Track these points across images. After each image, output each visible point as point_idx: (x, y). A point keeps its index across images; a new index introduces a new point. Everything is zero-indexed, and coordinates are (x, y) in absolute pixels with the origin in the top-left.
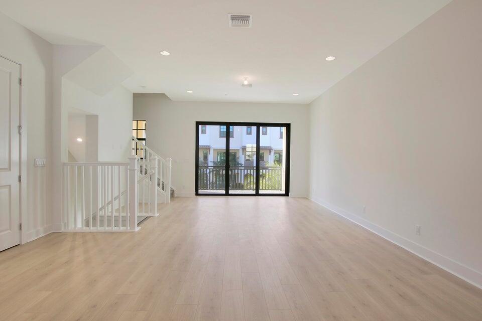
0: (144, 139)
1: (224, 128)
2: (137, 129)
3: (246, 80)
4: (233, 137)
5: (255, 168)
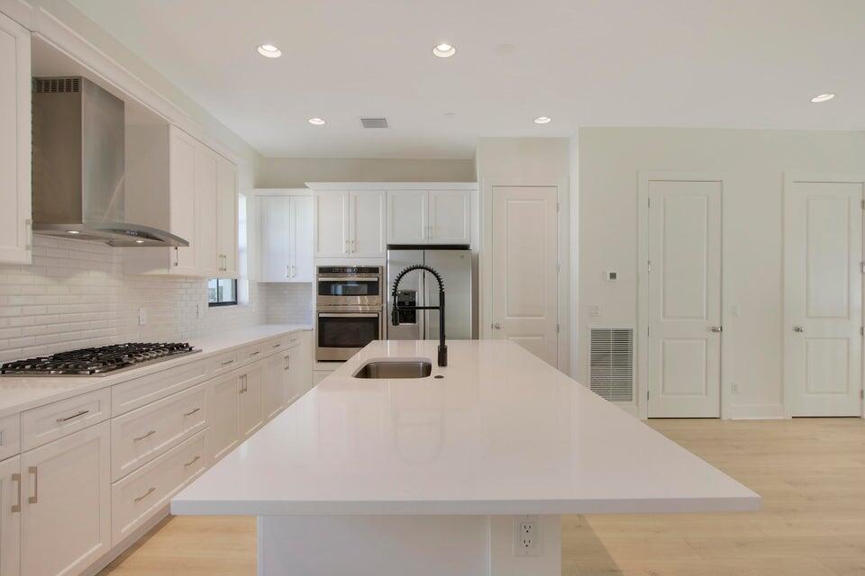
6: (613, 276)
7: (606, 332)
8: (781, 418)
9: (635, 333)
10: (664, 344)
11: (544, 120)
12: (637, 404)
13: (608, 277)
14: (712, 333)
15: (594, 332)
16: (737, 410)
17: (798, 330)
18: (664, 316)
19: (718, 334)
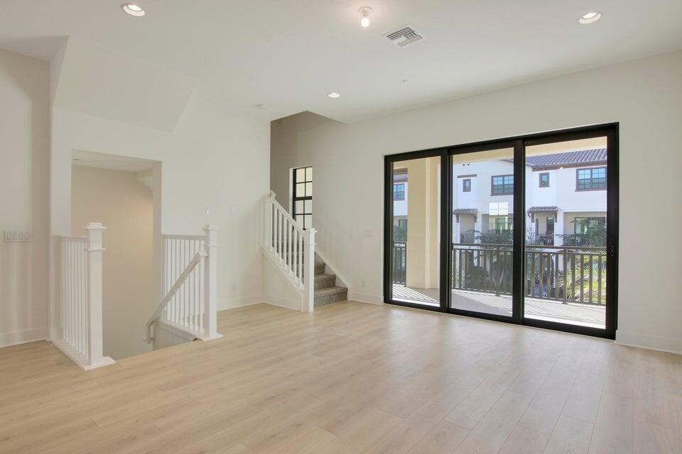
0: (310, 198)
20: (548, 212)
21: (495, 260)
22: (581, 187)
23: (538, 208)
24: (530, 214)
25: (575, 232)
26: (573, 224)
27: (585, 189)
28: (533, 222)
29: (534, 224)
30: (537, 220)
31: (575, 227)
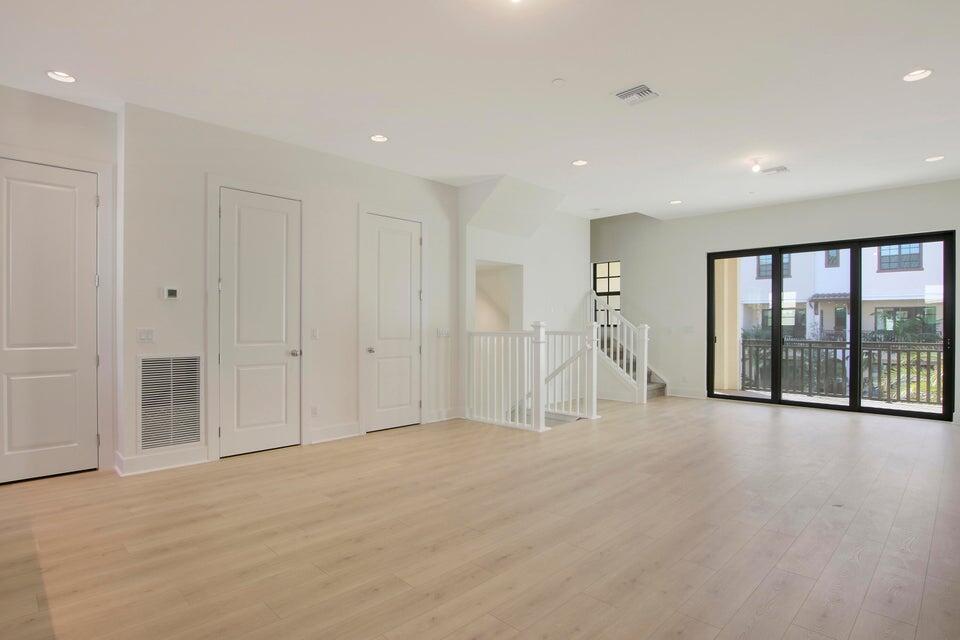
0: (618, 293)
1: (767, 259)
2: (609, 277)
3: (756, 163)
4: (789, 276)
5: (848, 346)
6: (172, 293)
7: (164, 362)
8: (357, 435)
9: (202, 361)
10: (238, 371)
11: (61, 76)
12: (206, 443)
13: (166, 293)
14: (291, 357)
15: (145, 362)
16: (316, 434)
17: (371, 351)
18: (239, 341)
19: (297, 359)
20: (836, 301)
21: (761, 365)
22: (886, 266)
23: (823, 295)
24: (813, 304)
25: (876, 328)
26: (873, 317)
27: (890, 270)
28: (816, 314)
29: (818, 317)
30: (822, 312)
31: (876, 321)
